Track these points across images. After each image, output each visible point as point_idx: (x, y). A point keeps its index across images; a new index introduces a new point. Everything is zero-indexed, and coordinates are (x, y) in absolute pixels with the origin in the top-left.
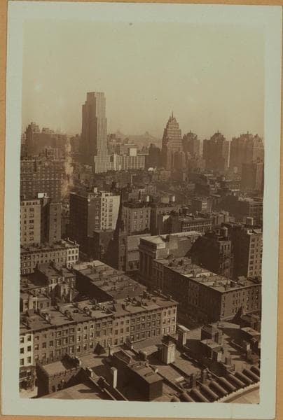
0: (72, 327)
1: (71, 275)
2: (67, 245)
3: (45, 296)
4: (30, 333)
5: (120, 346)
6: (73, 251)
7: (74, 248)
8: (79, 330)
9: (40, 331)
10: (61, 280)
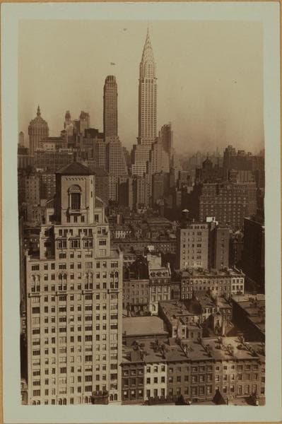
0: (209, 364)
1: (228, 306)
2: (232, 273)
3: (198, 325)
4: (164, 363)
5: (245, 398)
6: (238, 281)
7: (239, 277)
8: (218, 368)
9: (174, 363)
10: (216, 310)
